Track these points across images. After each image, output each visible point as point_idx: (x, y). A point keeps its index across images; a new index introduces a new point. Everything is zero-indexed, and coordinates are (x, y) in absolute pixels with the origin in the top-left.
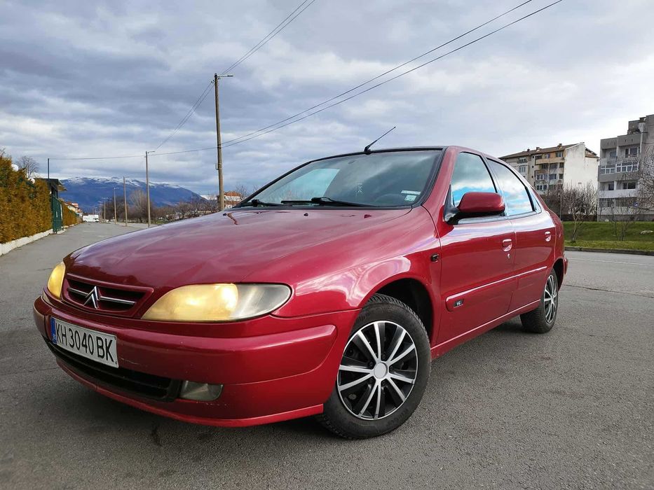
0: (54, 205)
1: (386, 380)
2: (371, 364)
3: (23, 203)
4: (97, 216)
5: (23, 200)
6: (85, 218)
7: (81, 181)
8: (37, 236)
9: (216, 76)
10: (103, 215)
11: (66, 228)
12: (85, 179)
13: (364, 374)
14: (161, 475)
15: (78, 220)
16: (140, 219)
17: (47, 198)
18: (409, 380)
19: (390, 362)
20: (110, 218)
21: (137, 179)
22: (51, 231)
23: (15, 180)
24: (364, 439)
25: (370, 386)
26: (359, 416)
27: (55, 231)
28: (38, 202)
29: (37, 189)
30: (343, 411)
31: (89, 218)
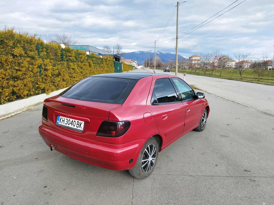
10: (145, 66)
15: (134, 68)
21: (159, 51)
31: (139, 67)
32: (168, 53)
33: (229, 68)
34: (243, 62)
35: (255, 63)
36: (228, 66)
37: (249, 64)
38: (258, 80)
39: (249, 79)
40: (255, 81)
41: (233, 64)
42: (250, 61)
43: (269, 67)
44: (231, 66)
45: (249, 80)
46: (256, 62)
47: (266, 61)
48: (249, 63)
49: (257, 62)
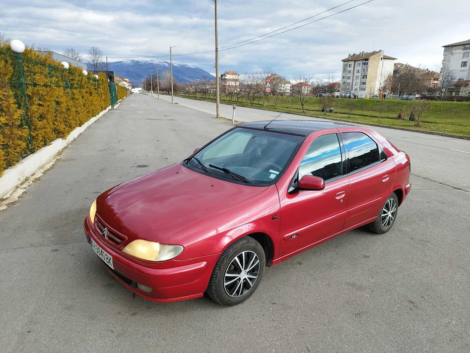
0: (111, 87)
1: (245, 279)
2: (239, 272)
3: (91, 96)
4: (140, 89)
5: (91, 94)
6: (133, 90)
8: (101, 114)
10: (144, 88)
11: (120, 102)
12: (133, 61)
13: (236, 277)
14: (132, 315)
15: (129, 92)
16: (168, 92)
17: (106, 85)
18: (255, 277)
19: (248, 270)
20: (149, 90)
21: (167, 61)
22: (110, 107)
23: (85, 82)
24: (232, 306)
25: (238, 282)
26: (232, 296)
27: (113, 107)
28: (101, 91)
29: (100, 82)
30: (225, 294)
31: (136, 90)
32: (184, 66)
33: (282, 94)
34: (300, 85)
35: (318, 87)
36: (280, 90)
37: (310, 89)
38: (325, 114)
39: (313, 112)
40: (321, 115)
41: (287, 88)
42: (310, 83)
43: (337, 94)
44: (284, 90)
45: (314, 114)
46: (318, 85)
47: (331, 82)
48: (310, 86)
49: (321, 85)
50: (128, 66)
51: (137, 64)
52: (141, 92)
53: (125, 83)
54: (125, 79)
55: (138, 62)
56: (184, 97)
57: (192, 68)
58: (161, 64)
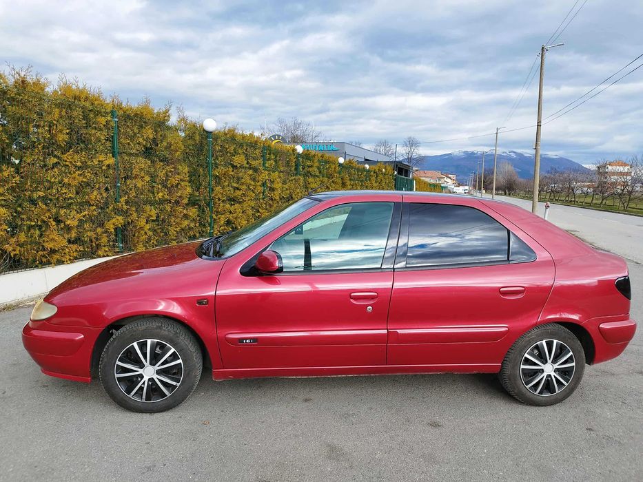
4: (467, 188)
6: (456, 189)
7: (462, 154)
9: (543, 48)
10: (473, 186)
12: (466, 152)
16: (504, 191)
18: (174, 383)
21: (516, 151)
25: (139, 379)
26: (130, 396)
31: (460, 189)
50: (459, 159)
51: (470, 156)
52: (466, 191)
53: (448, 180)
54: (450, 176)
55: (473, 153)
56: (524, 198)
57: (553, 159)
58: (505, 154)
